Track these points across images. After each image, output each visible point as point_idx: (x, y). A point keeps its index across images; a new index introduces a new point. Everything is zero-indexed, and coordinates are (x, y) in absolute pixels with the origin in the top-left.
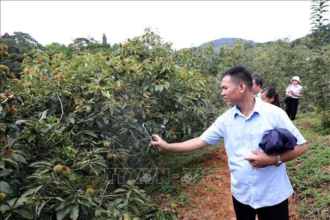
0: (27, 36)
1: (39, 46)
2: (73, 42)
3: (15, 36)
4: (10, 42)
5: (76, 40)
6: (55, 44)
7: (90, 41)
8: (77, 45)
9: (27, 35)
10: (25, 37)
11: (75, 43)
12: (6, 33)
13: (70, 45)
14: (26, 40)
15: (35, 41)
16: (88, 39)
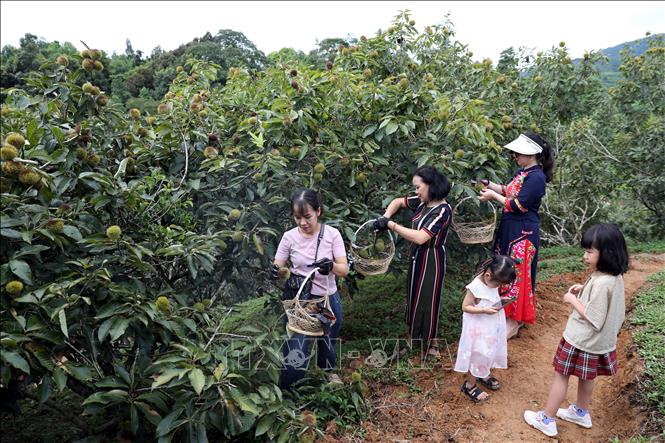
0: (240, 37)
1: (258, 55)
2: (319, 47)
3: (220, 38)
4: (211, 48)
5: (323, 42)
6: (286, 51)
7: (351, 45)
8: (325, 52)
9: (240, 34)
10: (237, 39)
11: (321, 50)
12: (208, 33)
13: (312, 53)
14: (238, 44)
15: (253, 46)
16: (348, 42)
